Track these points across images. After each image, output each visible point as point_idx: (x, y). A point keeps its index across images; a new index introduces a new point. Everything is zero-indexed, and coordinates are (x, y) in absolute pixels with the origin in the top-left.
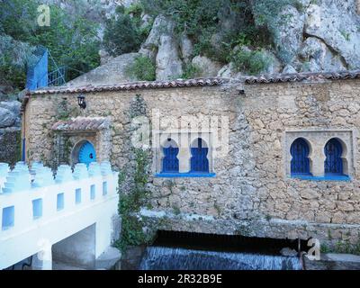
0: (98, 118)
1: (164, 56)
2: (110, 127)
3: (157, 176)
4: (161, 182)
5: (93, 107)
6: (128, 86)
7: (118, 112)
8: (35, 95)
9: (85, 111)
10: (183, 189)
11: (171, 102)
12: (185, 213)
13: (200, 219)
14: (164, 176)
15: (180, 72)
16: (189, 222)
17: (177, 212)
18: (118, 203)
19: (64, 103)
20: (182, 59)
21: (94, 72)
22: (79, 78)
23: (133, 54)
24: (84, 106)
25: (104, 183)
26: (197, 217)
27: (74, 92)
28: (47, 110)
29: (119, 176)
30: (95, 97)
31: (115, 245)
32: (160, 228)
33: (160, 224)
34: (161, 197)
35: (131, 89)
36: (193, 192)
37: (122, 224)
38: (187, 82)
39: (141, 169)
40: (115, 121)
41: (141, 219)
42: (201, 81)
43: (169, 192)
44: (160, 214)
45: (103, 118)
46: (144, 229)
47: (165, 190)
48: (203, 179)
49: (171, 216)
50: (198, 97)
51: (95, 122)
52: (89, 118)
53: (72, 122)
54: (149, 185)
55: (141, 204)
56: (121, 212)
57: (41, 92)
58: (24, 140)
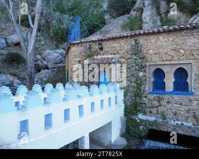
0: (110, 56)
1: (147, 14)
2: (118, 61)
3: (150, 93)
4: (153, 97)
5: (107, 49)
6: (129, 34)
7: (123, 51)
8: (74, 44)
9: (102, 52)
10: (169, 102)
11: (159, 43)
12: (170, 119)
13: (182, 124)
14: (154, 93)
15: (159, 23)
16: (173, 126)
17: (164, 118)
18: (124, 109)
19: (90, 48)
20: (160, 15)
21: (103, 29)
22: (95, 33)
23: (127, 16)
24: (101, 49)
25: (116, 97)
26: (179, 123)
27: (96, 41)
28: (80, 53)
29: (124, 92)
30: (108, 43)
31: (122, 135)
32: (152, 128)
33: (152, 125)
34: (153, 107)
35: (132, 36)
36: (176, 105)
37: (126, 122)
38: (171, 28)
39: (139, 88)
40: (121, 58)
41: (138, 121)
42: (182, 26)
43: (158, 104)
44: (152, 119)
45: (113, 56)
46: (141, 127)
47: (156, 103)
48: (184, 96)
49: (160, 120)
50: (180, 38)
51: (109, 58)
52: (105, 56)
53: (95, 59)
54: (144, 99)
55: (139, 111)
56: (125, 115)
57: (77, 42)
58: (68, 70)
